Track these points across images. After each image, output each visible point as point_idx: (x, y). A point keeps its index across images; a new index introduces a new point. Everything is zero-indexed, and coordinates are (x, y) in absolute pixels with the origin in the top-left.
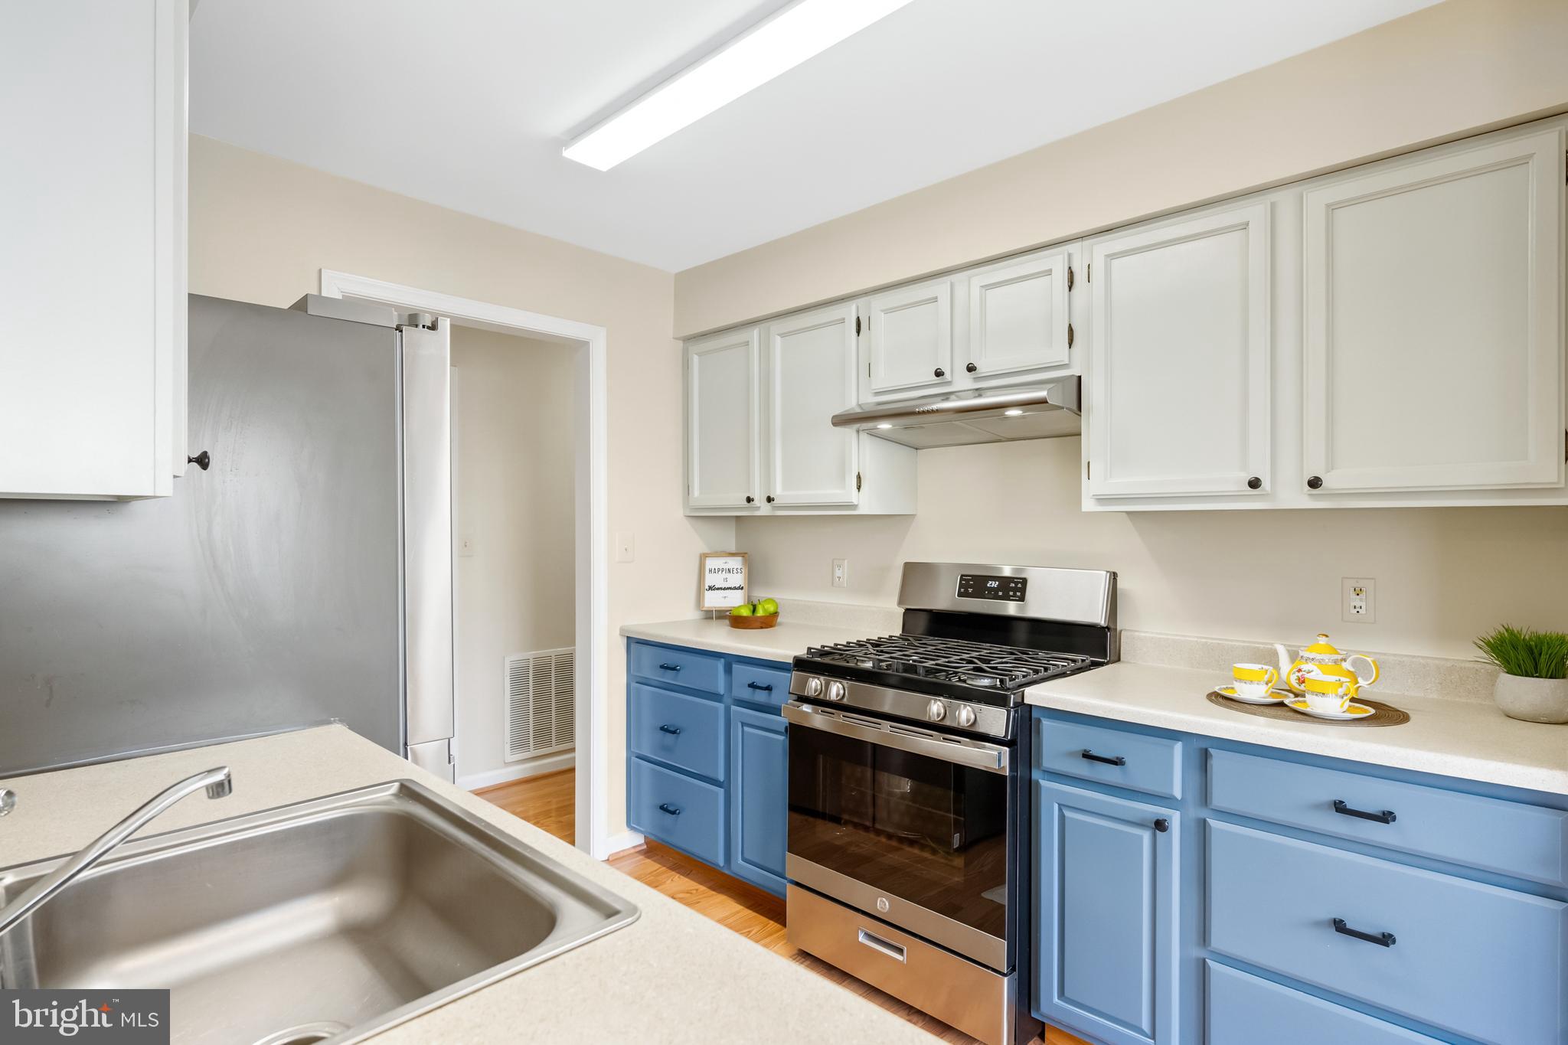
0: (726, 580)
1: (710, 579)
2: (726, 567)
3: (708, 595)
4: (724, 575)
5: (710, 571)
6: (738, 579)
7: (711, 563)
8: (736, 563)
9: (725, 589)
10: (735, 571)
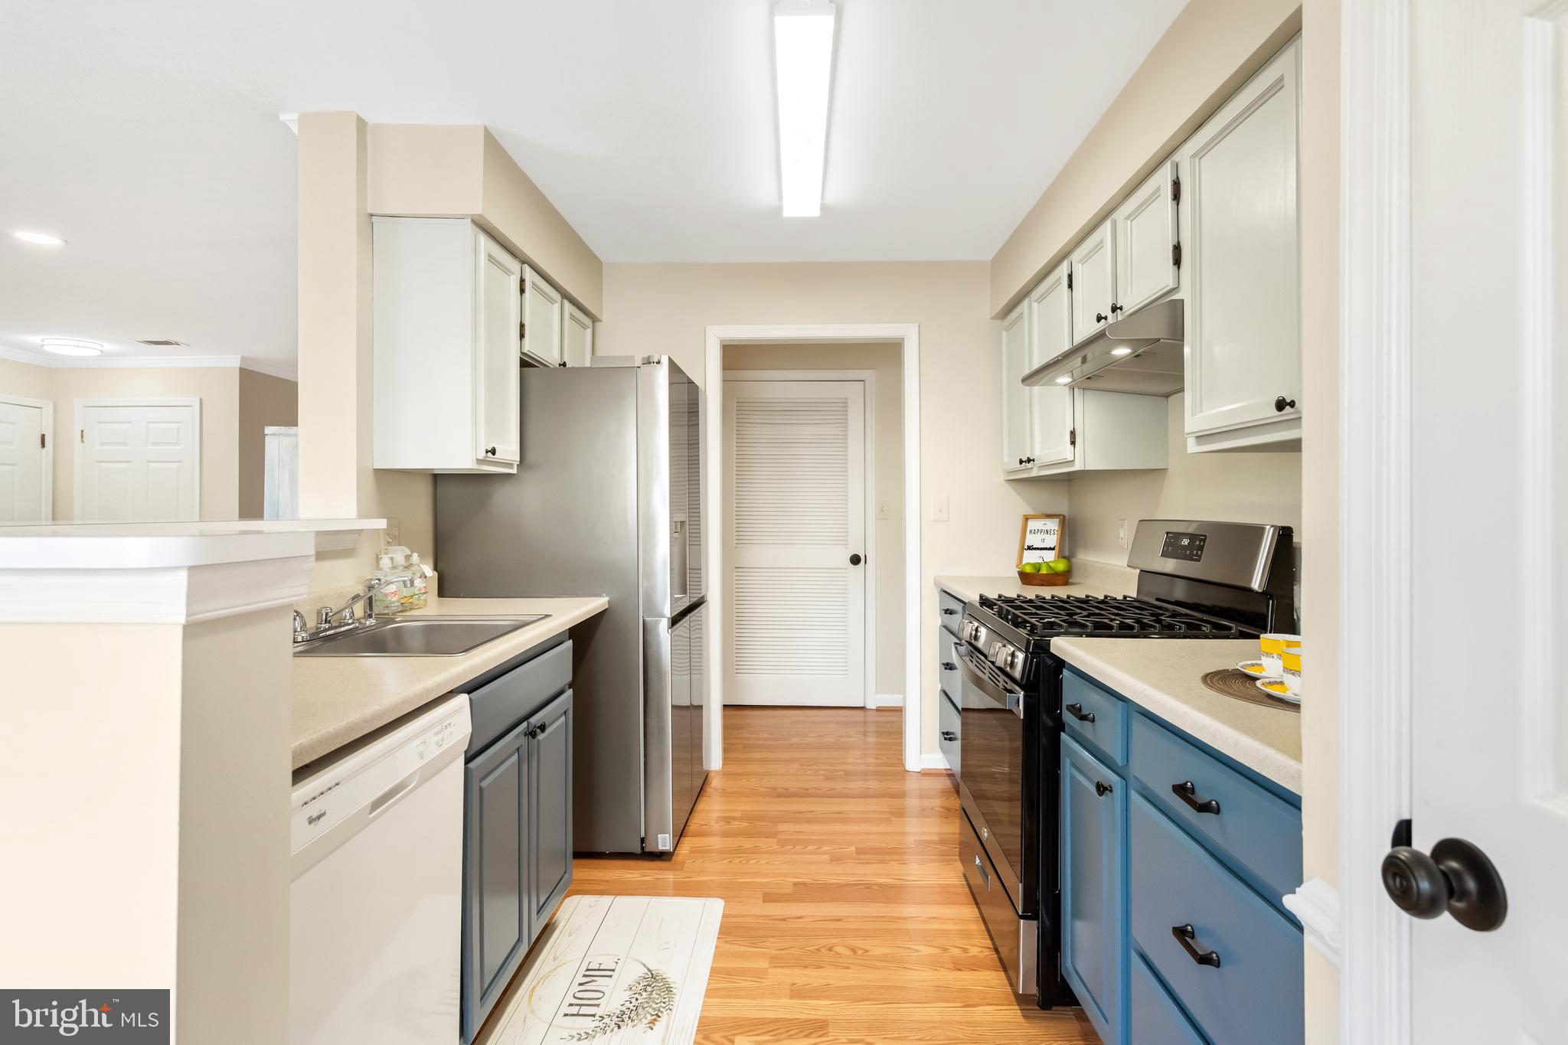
0: (1043, 540)
1: (1031, 540)
2: (1045, 528)
3: (1027, 553)
4: (1043, 536)
5: (1031, 532)
6: (1052, 540)
7: (1033, 525)
8: (1053, 525)
9: (1041, 549)
10: (1052, 532)
